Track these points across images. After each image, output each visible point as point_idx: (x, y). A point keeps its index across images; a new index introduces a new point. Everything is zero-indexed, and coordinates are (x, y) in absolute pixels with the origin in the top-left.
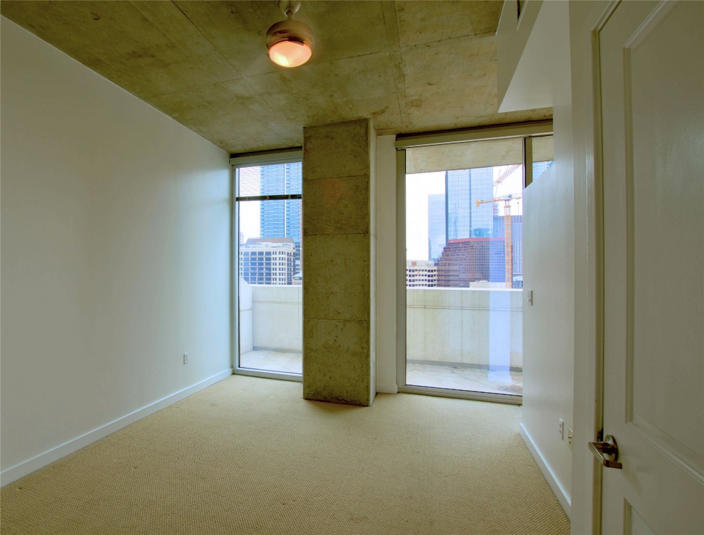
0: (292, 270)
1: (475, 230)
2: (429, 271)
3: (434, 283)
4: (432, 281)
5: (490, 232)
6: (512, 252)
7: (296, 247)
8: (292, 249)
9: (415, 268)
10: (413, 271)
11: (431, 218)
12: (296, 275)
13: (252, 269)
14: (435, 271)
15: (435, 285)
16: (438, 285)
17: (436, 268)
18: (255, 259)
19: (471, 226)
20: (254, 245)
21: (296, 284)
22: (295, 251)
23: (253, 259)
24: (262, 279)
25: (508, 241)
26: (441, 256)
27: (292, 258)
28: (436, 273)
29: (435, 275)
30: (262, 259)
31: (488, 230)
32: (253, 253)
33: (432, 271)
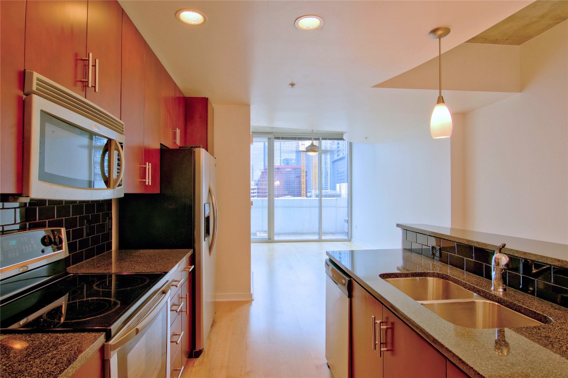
1: (284, 160)
5: (293, 162)
6: (306, 175)
15: (255, 196)
16: (258, 196)
17: (256, 187)
19: (281, 157)
25: (304, 168)
28: (256, 191)
29: (255, 193)
31: (293, 160)
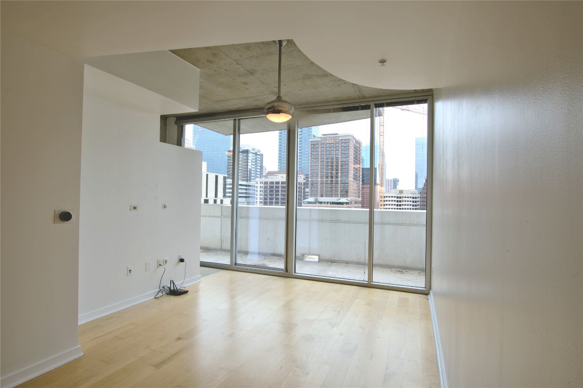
0: (302, 196)
2: (413, 198)
3: (417, 207)
4: (416, 206)
7: (306, 178)
8: (302, 180)
9: (401, 195)
10: (400, 197)
11: (417, 155)
12: (305, 200)
13: (270, 195)
14: (418, 198)
17: (420, 195)
18: (273, 187)
20: (272, 177)
21: (304, 206)
22: (304, 181)
23: (271, 187)
24: (278, 203)
26: (423, 186)
27: (303, 187)
29: (418, 201)
30: (278, 187)
32: (272, 183)
33: (416, 198)
